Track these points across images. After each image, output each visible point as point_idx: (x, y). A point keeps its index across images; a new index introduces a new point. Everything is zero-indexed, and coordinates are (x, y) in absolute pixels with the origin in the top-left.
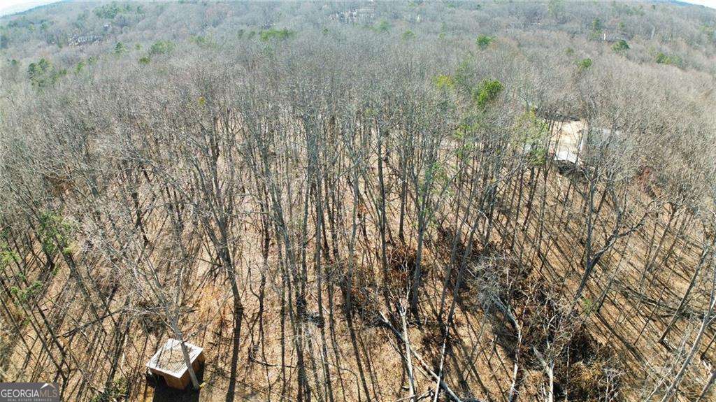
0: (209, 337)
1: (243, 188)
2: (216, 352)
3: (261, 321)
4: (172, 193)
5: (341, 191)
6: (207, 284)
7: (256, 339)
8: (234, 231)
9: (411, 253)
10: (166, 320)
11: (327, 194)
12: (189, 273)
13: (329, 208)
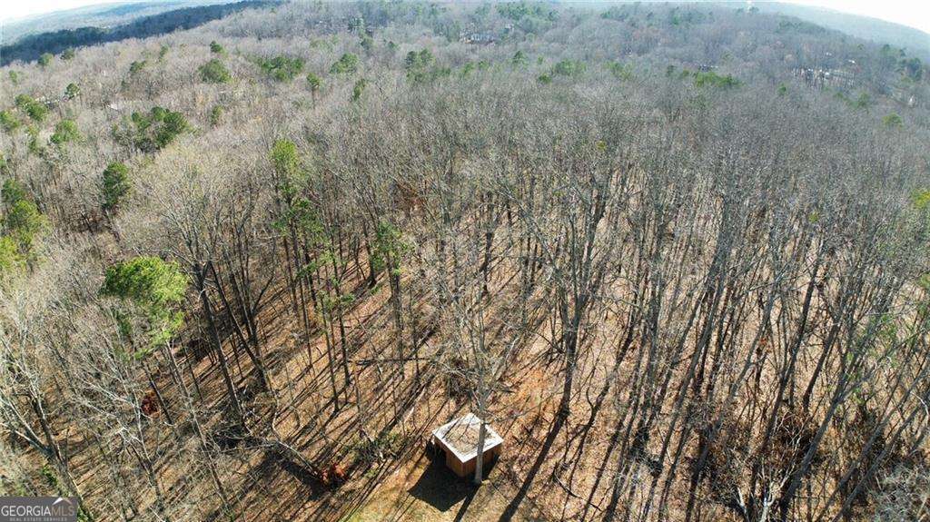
0: (516, 430)
1: (620, 266)
2: (517, 451)
3: (584, 437)
4: (533, 246)
5: (745, 309)
6: (537, 366)
7: (570, 456)
8: (592, 316)
9: (811, 427)
10: (475, 390)
11: (724, 308)
12: (521, 346)
13: (721, 327)
